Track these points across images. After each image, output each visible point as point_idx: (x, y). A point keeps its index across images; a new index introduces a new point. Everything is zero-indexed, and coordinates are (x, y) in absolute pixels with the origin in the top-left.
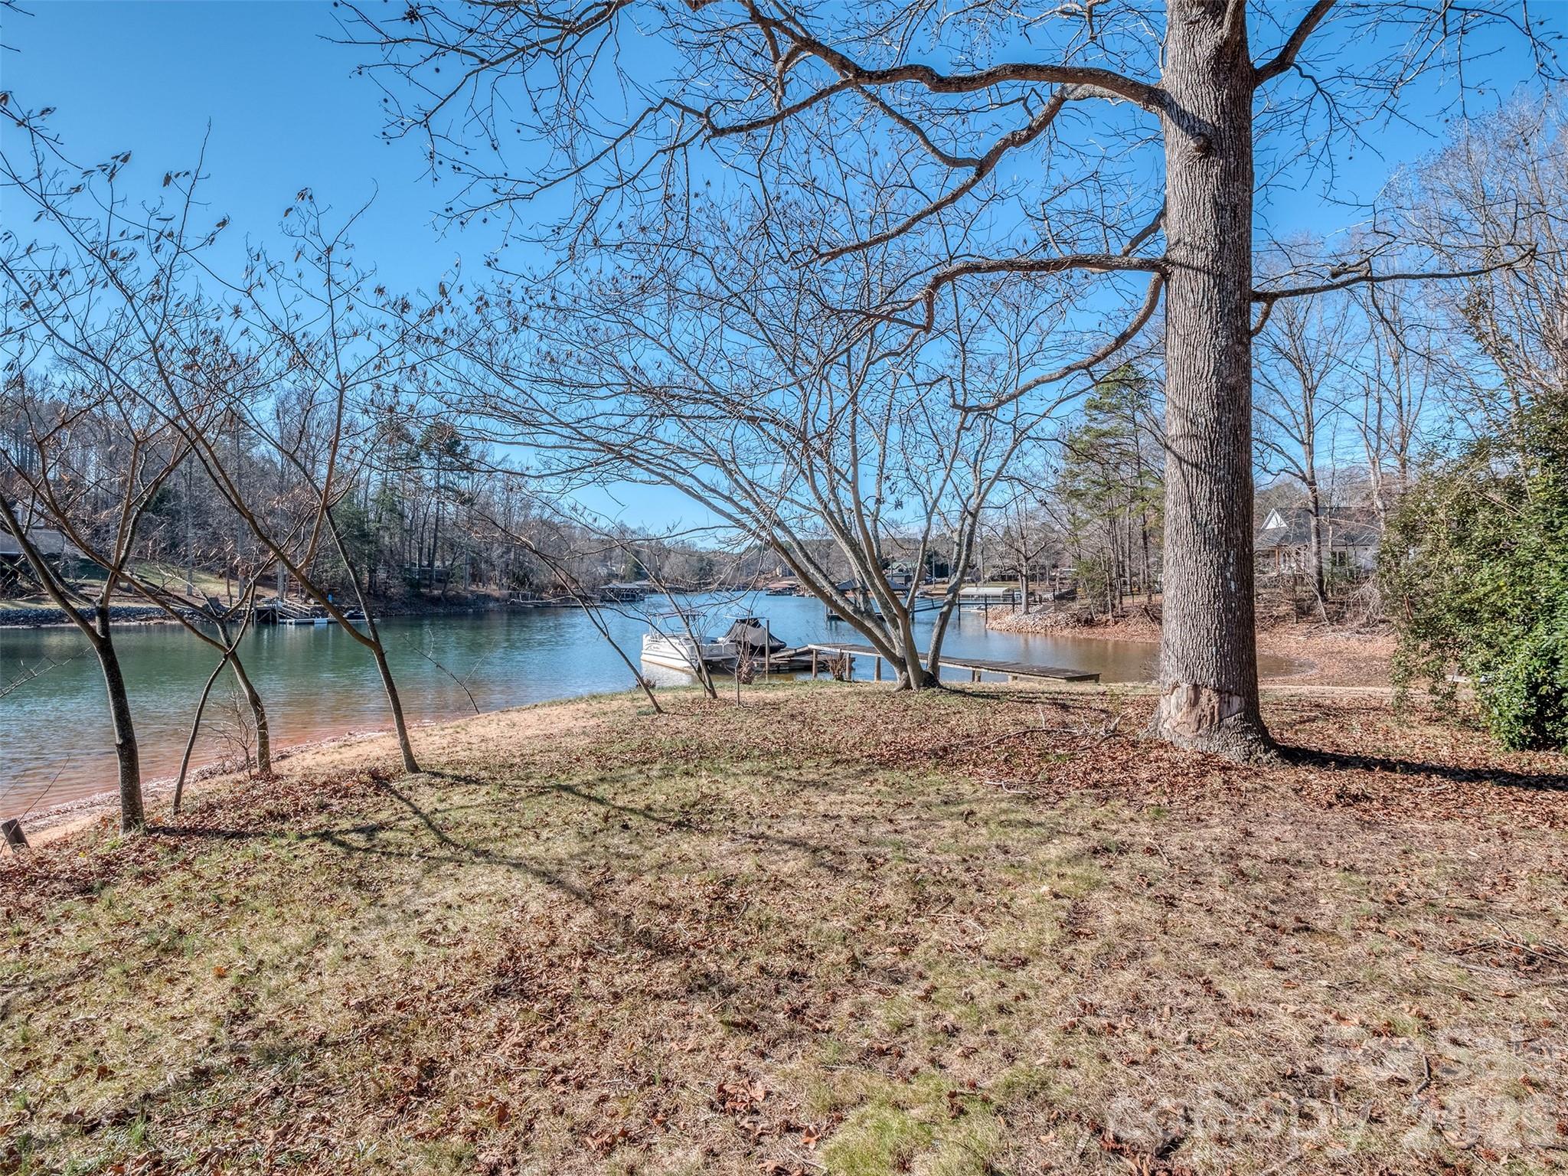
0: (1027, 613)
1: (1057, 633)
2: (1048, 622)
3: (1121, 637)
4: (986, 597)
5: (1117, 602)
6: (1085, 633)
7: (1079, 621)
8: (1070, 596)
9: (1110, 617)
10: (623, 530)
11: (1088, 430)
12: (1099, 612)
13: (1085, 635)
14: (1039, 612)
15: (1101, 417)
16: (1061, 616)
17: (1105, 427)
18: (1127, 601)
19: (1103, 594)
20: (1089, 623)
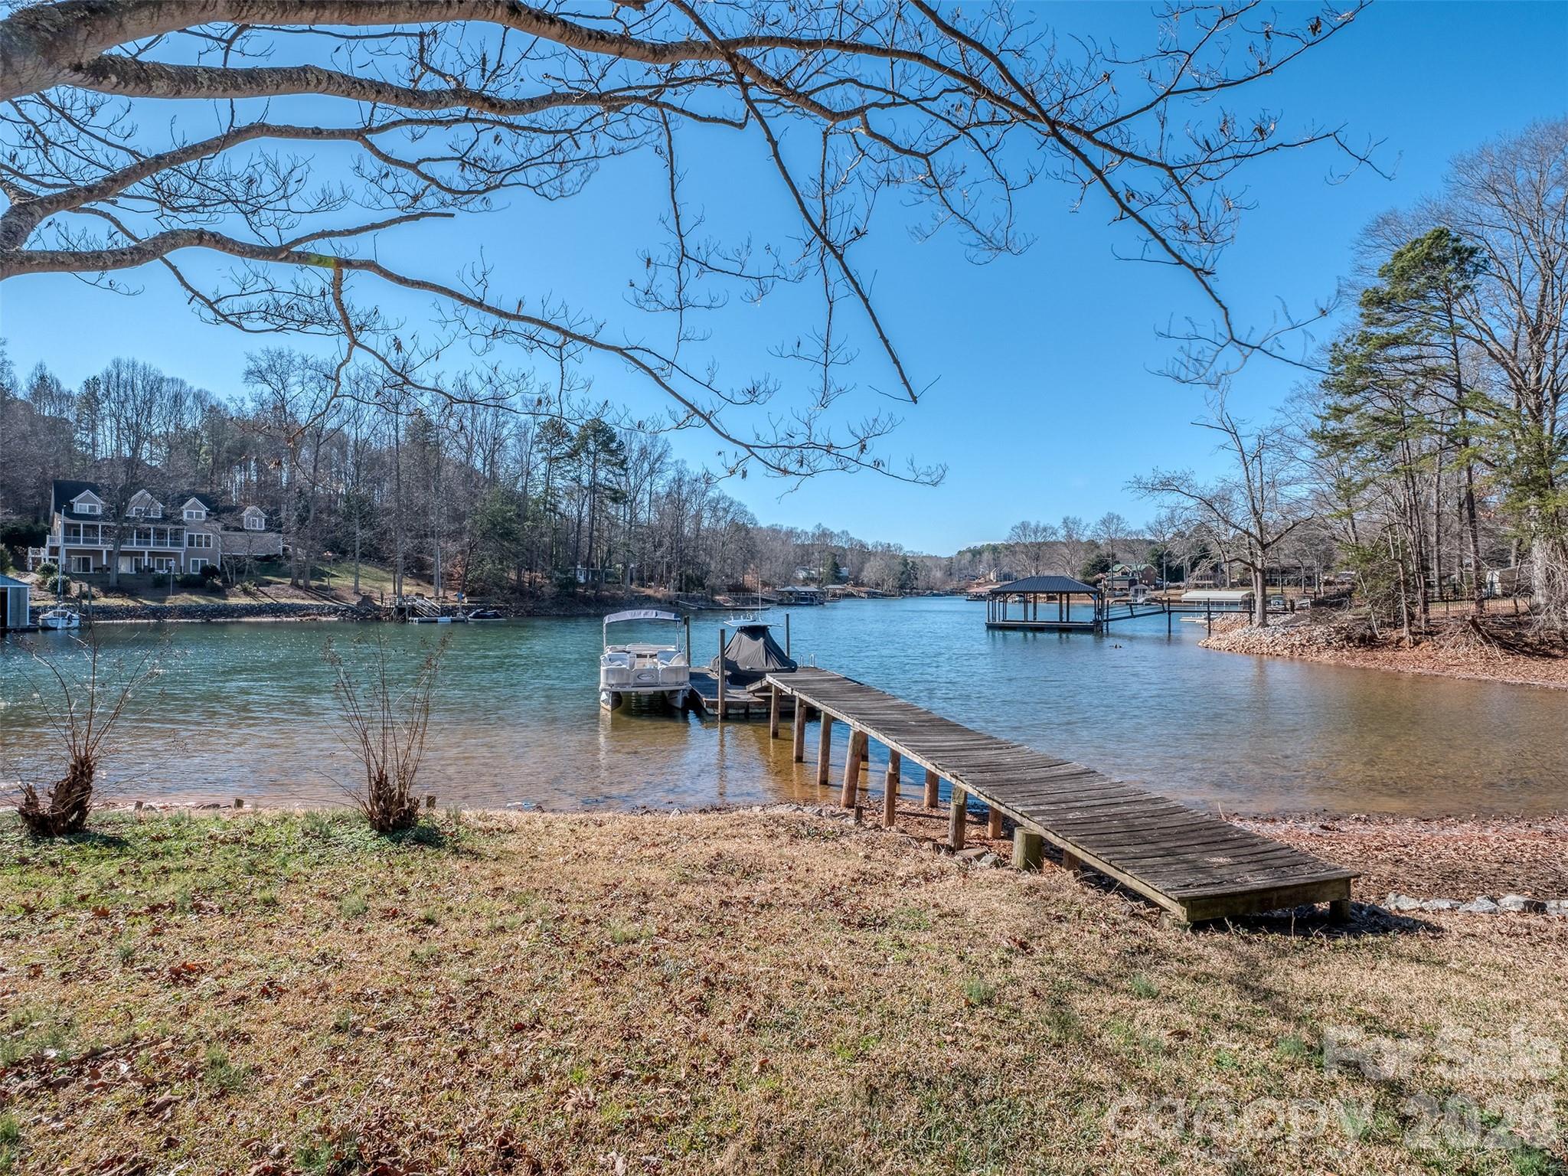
0: (1264, 624)
1: (1310, 655)
2: (1297, 639)
3: (1426, 668)
4: (1208, 603)
5: (1417, 610)
6: (1360, 659)
7: (1349, 639)
8: (1338, 601)
9: (1404, 632)
10: (825, 534)
11: (1365, 339)
12: (1383, 625)
13: (1359, 662)
14: (1286, 624)
15: (1390, 317)
16: (1319, 630)
17: (1395, 331)
18: (1437, 610)
19: (1392, 598)
20: (1368, 642)
